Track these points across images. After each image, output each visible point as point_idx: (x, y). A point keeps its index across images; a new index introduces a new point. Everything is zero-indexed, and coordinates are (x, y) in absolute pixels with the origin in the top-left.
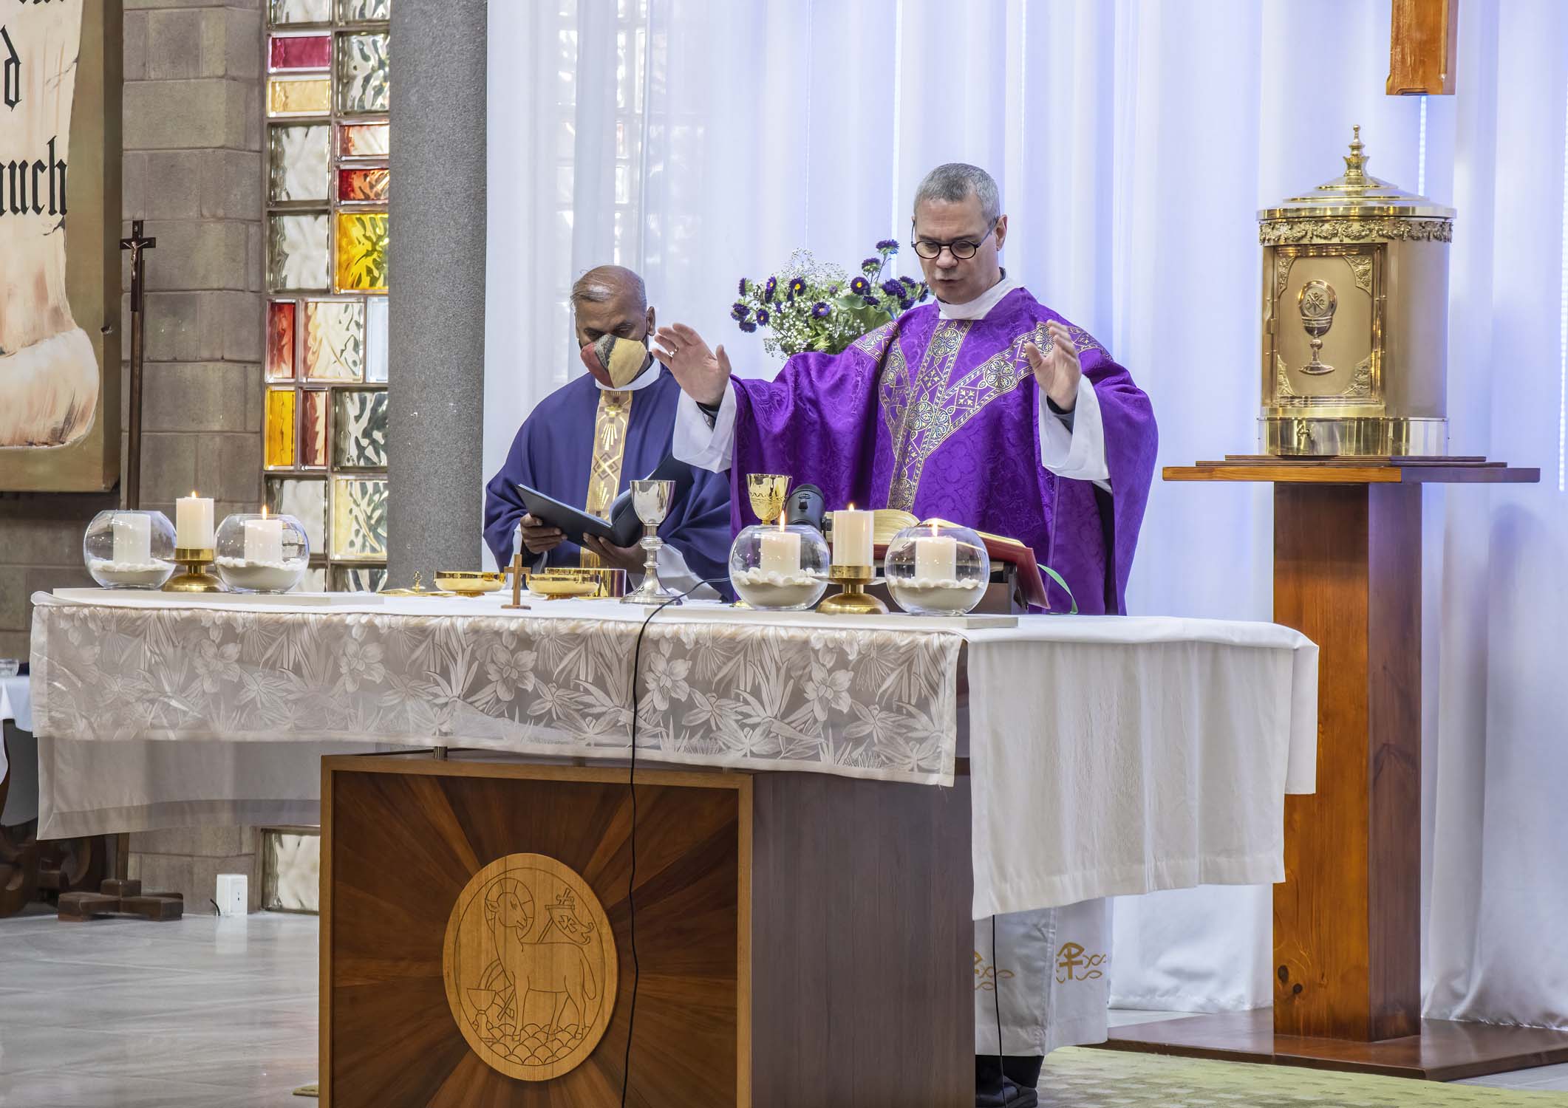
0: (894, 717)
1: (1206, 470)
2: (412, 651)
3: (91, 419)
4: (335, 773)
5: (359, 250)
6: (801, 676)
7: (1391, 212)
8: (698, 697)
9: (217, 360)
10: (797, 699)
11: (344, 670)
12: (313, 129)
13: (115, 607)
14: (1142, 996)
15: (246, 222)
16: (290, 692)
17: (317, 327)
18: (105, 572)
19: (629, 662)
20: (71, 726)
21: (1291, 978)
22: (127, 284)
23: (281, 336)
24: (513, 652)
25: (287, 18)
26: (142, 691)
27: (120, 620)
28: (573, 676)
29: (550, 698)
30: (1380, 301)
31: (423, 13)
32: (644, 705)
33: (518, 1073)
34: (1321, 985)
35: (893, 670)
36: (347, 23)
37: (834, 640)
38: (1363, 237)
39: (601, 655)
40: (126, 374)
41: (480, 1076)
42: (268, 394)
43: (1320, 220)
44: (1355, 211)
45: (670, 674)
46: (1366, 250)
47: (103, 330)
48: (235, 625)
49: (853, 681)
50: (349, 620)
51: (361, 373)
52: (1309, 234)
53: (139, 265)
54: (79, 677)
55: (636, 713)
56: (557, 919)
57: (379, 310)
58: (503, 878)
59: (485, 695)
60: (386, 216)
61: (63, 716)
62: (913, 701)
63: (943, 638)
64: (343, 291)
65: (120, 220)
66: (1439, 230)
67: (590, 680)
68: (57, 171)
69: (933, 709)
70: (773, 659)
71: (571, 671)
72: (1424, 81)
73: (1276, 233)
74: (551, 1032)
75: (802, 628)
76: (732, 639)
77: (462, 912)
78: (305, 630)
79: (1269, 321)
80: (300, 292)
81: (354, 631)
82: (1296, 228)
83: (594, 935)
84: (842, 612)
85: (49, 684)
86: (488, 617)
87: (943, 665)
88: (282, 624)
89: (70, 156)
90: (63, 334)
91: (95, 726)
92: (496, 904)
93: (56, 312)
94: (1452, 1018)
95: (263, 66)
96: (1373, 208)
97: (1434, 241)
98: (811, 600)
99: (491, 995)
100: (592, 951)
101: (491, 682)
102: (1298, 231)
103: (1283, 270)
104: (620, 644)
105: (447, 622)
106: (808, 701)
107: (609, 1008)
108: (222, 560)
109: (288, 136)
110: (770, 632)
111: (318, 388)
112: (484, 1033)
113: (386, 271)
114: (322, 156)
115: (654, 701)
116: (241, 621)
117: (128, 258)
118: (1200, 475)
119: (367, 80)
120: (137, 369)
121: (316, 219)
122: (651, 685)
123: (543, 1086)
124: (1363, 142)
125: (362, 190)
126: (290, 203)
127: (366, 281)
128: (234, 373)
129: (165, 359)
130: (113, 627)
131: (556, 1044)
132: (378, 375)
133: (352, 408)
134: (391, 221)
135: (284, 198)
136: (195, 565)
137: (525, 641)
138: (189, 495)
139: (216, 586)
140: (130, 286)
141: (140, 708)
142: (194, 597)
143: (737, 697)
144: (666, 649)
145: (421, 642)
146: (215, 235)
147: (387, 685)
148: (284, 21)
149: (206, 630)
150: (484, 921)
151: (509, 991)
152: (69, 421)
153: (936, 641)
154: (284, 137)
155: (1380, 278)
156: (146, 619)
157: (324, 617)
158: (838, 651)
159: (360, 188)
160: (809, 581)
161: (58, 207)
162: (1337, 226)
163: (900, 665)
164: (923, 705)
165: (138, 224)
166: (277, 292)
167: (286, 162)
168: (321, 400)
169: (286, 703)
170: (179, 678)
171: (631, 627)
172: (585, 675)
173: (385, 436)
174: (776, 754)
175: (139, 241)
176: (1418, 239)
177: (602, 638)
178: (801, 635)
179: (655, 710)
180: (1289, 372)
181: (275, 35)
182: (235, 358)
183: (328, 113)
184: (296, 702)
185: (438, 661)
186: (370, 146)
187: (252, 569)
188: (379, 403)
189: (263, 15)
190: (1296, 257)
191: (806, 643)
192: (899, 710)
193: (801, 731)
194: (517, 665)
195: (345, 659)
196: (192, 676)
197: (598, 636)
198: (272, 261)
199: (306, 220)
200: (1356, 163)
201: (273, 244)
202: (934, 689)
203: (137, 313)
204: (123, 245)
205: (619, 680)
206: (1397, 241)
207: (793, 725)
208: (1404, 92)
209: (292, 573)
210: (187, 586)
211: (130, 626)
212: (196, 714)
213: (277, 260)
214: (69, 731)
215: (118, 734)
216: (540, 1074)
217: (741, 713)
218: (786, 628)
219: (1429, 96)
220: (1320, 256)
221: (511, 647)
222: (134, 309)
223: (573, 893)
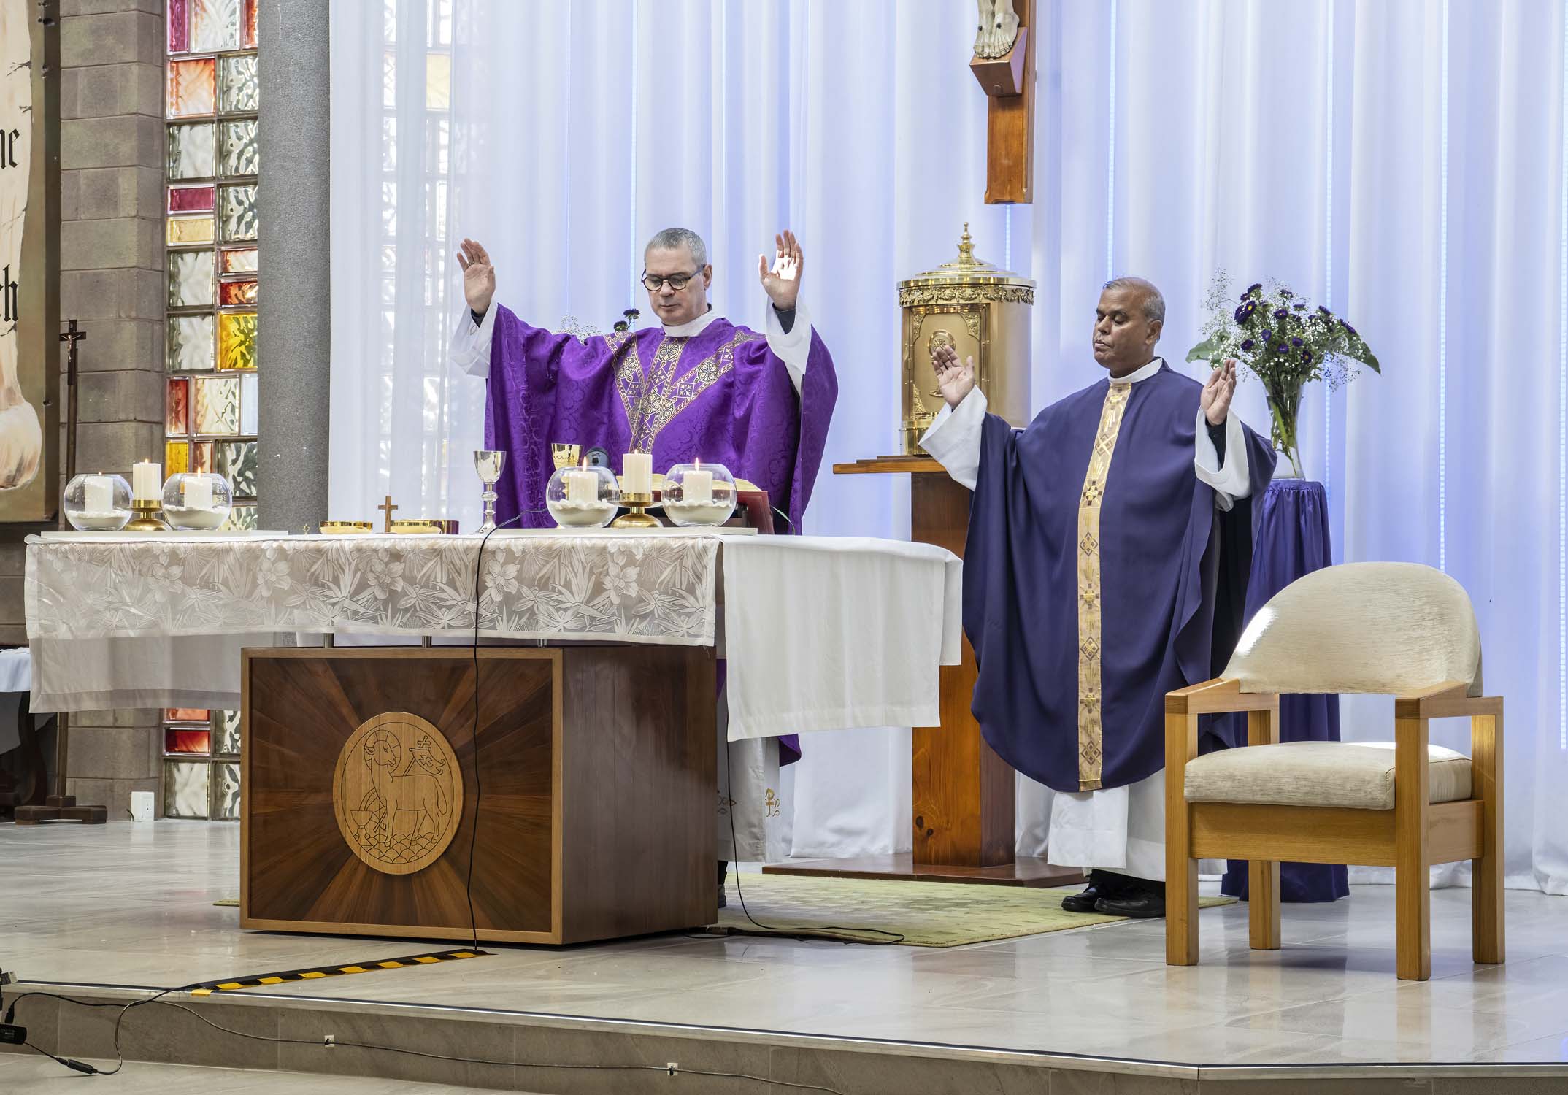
0: (669, 598)
1: (864, 466)
2: (311, 566)
3: (36, 468)
4: (251, 660)
5: (234, 341)
6: (601, 573)
7: (992, 282)
8: (525, 590)
9: (131, 421)
10: (598, 589)
11: (260, 581)
12: (201, 255)
13: (88, 543)
14: (815, 848)
15: (151, 321)
16: (220, 599)
17: (204, 397)
18: (79, 518)
19: (473, 567)
20: (55, 630)
21: (925, 825)
22: (64, 366)
23: (178, 404)
24: (386, 564)
25: (182, 175)
26: (109, 602)
27: (92, 552)
28: (432, 579)
29: (414, 595)
30: (985, 345)
31: (283, 167)
32: (483, 598)
33: (389, 869)
34: (946, 829)
35: (668, 565)
36: (226, 177)
37: (625, 546)
38: (973, 299)
39: (453, 565)
40: (63, 433)
41: (361, 872)
42: (168, 447)
43: (942, 287)
44: (967, 280)
45: (503, 575)
46: (974, 308)
47: (45, 403)
48: (178, 552)
49: (639, 574)
50: (264, 545)
51: (237, 429)
52: (935, 297)
53: (74, 352)
54: (60, 593)
55: (478, 604)
56: (418, 757)
57: (251, 383)
58: (377, 733)
59: (366, 595)
60: (256, 315)
61: (49, 623)
62: (684, 587)
63: (705, 541)
64: (223, 370)
65: (59, 321)
66: (1025, 295)
67: (444, 581)
68: (11, 290)
69: (698, 592)
70: (580, 560)
71: (429, 577)
72: (1011, 194)
73: (912, 297)
74: (414, 838)
75: (600, 538)
76: (550, 548)
77: (347, 755)
78: (231, 553)
79: (907, 361)
80: (192, 371)
81: (268, 553)
82: (926, 293)
83: (446, 768)
84: (629, 526)
85: (39, 600)
86: (368, 539)
87: (705, 560)
88: (214, 550)
89: (20, 279)
90: (16, 407)
91: (73, 628)
92: (372, 749)
93: (10, 391)
94: (1035, 855)
95: (164, 209)
96: (979, 279)
97: (1022, 303)
98: (606, 522)
99: (368, 814)
100: (444, 779)
101: (371, 586)
102: (927, 295)
103: (916, 324)
104: (467, 555)
105: (337, 544)
106: (606, 590)
107: (457, 819)
108: (167, 507)
109: (182, 259)
110: (578, 542)
111: (204, 440)
112: (363, 842)
113: (256, 355)
114: (208, 276)
115: (492, 595)
116: (183, 549)
117: (65, 347)
118: (860, 469)
119: (240, 218)
120: (72, 427)
121: (203, 319)
122: (489, 583)
123: (407, 878)
124: (971, 234)
125: (237, 298)
126: (184, 307)
127: (240, 363)
128: (144, 430)
129: (92, 421)
130: (87, 558)
131: (418, 847)
132: (250, 427)
133: (230, 453)
134: (259, 319)
135: (180, 304)
136: (148, 510)
137: (396, 555)
138: (143, 461)
139: (163, 527)
140: (66, 369)
141: (108, 615)
142: (148, 534)
143: (553, 590)
144: (501, 557)
145: (318, 559)
146: (129, 331)
147: (293, 591)
148: (179, 177)
149: (157, 557)
150: (364, 762)
151: (382, 811)
152: (20, 470)
153: (700, 543)
154: (180, 259)
155: (985, 329)
156: (111, 551)
157: (245, 544)
158: (628, 553)
159: (236, 295)
160: (604, 507)
161: (11, 315)
162: (955, 291)
163: (674, 561)
164: (691, 590)
165: (73, 323)
166: (175, 372)
167: (181, 278)
168: (207, 449)
169: (217, 607)
170: (137, 592)
171: (474, 542)
172: (440, 578)
173: (255, 474)
174: (582, 629)
175: (74, 335)
176: (1012, 301)
177: (454, 552)
178: (600, 543)
179: (492, 601)
180: (921, 396)
181: (172, 187)
182: (144, 419)
183: (212, 242)
184: (225, 605)
185: (331, 570)
186: (243, 266)
187: (191, 512)
188: (250, 450)
189: (163, 174)
190: (926, 314)
191: (604, 548)
192: (673, 594)
193: (601, 612)
194: (389, 573)
195: (261, 574)
196: (147, 590)
197: (450, 550)
198: (171, 349)
199: (196, 320)
200: (966, 250)
201: (171, 339)
202: (699, 577)
203: (72, 387)
204: (62, 338)
205: (467, 581)
206: (997, 301)
207: (596, 607)
208: (997, 202)
209: (220, 515)
210: (141, 527)
211: (100, 557)
212: (149, 617)
213: (175, 350)
214: (54, 633)
215: (91, 634)
216: (406, 869)
217: (556, 601)
218: (590, 538)
219: (1015, 206)
220: (942, 313)
221: (385, 561)
222: (70, 384)
223: (429, 739)
